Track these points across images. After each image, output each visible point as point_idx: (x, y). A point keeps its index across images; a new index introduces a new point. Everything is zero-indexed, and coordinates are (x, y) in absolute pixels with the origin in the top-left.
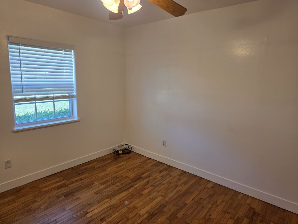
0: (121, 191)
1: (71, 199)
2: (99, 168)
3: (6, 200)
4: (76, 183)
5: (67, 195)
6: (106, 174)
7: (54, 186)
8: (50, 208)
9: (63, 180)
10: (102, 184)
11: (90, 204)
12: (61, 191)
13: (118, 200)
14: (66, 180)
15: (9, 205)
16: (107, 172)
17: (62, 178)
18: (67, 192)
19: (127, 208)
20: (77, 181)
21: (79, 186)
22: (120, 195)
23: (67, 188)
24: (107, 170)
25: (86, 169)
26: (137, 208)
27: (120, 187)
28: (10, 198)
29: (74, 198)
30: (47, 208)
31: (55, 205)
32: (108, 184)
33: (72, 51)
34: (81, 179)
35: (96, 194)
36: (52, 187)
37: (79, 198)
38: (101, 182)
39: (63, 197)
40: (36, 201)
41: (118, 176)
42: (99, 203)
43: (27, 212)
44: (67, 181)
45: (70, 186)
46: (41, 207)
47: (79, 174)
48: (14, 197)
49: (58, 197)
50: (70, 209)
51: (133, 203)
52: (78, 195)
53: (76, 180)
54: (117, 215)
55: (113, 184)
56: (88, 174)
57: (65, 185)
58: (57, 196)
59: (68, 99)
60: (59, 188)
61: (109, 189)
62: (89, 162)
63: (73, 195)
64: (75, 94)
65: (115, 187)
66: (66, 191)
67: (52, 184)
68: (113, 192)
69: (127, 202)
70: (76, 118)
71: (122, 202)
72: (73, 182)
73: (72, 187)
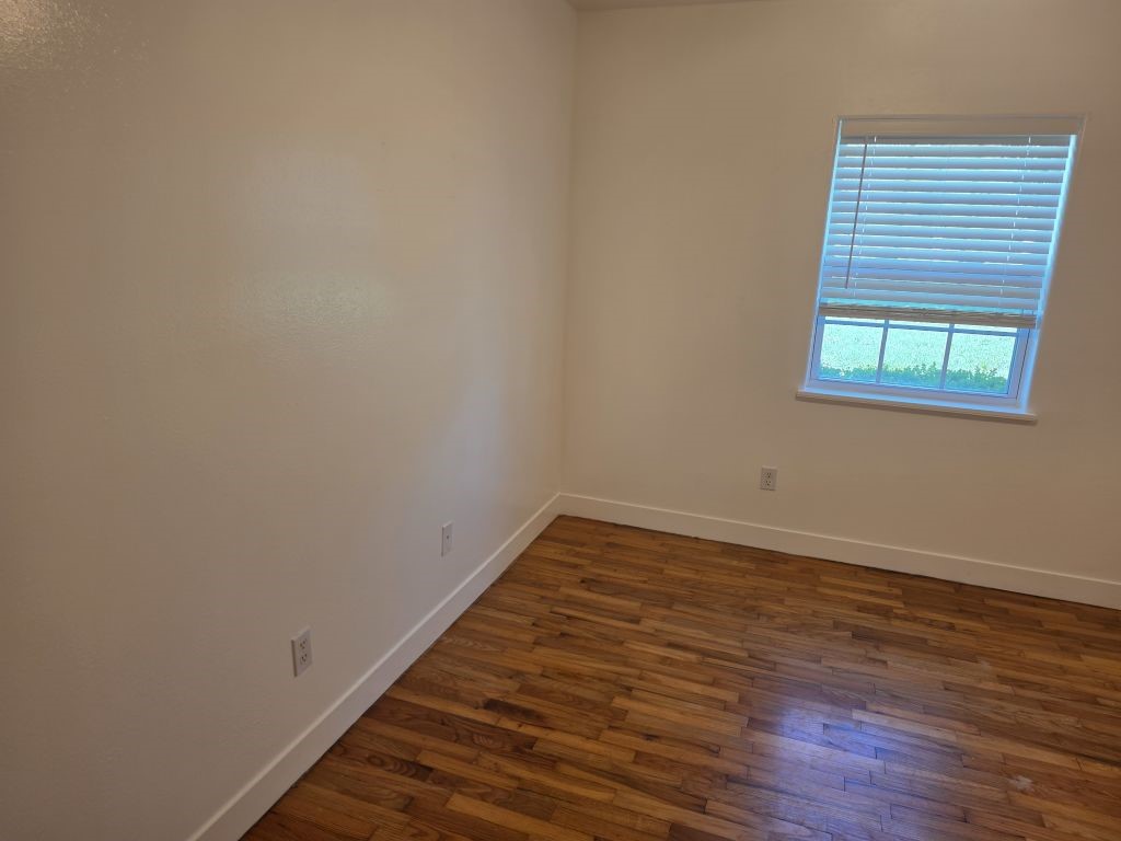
0: (1053, 742)
1: (862, 652)
2: (1058, 633)
3: (735, 563)
4: (922, 628)
5: (860, 635)
6: (1061, 667)
7: (858, 597)
8: (793, 633)
9: (897, 597)
10: (1003, 679)
11: (893, 696)
12: (858, 618)
13: (1003, 754)
14: (905, 603)
15: (730, 575)
16: (1069, 663)
17: (897, 591)
18: (871, 629)
19: (1002, 796)
20: (931, 623)
21: (922, 639)
22: (1030, 749)
23: (885, 621)
24: (1082, 656)
25: (1006, 611)
26: (1044, 826)
27: (1060, 731)
28: (744, 565)
29: (871, 655)
30: (786, 629)
31: (810, 636)
32: (1029, 693)
34: (951, 627)
35: (946, 689)
36: (851, 596)
37: (885, 662)
38: (1010, 673)
39: (849, 634)
40: (781, 601)
41: (1099, 699)
42: (925, 713)
43: (745, 609)
44: (902, 606)
45: (897, 623)
46: (778, 620)
47: (961, 611)
48: (753, 567)
49: (837, 626)
50: (831, 667)
51: (1048, 805)
52: (891, 656)
53: (932, 621)
54: (944, 782)
55: (1045, 706)
56: (992, 629)
57: (886, 613)
58: (835, 622)
59: (1014, 330)
60: (862, 608)
61: (1011, 707)
62: (1037, 601)
63: (877, 648)
64: (1040, 312)
65: (1041, 720)
66: (870, 626)
67: (854, 590)
68: (1012, 725)
69: (1025, 782)
70: (1023, 410)
71: (1006, 769)
72: (915, 619)
73: (898, 627)
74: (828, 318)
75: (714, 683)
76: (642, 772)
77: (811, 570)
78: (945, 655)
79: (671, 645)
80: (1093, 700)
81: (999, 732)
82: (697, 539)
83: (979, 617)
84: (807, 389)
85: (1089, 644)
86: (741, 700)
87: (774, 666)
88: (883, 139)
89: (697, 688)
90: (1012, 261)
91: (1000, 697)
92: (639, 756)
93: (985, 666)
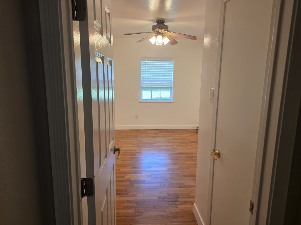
0: (179, 143)
5: (153, 137)
6: (180, 136)
9: (158, 132)
10: (173, 138)
11: (159, 142)
20: (163, 134)
21: (162, 136)
22: (176, 144)
29: (155, 138)
30: (142, 138)
33: (173, 61)
34: (166, 134)
35: (166, 140)
36: (151, 133)
37: (157, 139)
40: (141, 135)
42: (163, 143)
43: (136, 137)
50: (150, 140)
51: (178, 148)
55: (178, 140)
57: (157, 134)
58: (149, 136)
59: (169, 89)
60: (153, 134)
64: (172, 86)
69: (175, 146)
70: (172, 101)
71: (173, 146)
72: (161, 134)
73: (158, 135)
74: (143, 89)
75: (133, 145)
76: (125, 154)
77: (145, 131)
78: (165, 137)
79: (125, 142)
80: (184, 138)
81: (172, 143)
82: (125, 130)
83: (170, 133)
84: (141, 101)
85: (184, 133)
86: (138, 145)
87: (142, 142)
88: (148, 61)
89: (131, 146)
90: (168, 79)
91: (172, 140)
92: (125, 153)
93: (171, 137)
